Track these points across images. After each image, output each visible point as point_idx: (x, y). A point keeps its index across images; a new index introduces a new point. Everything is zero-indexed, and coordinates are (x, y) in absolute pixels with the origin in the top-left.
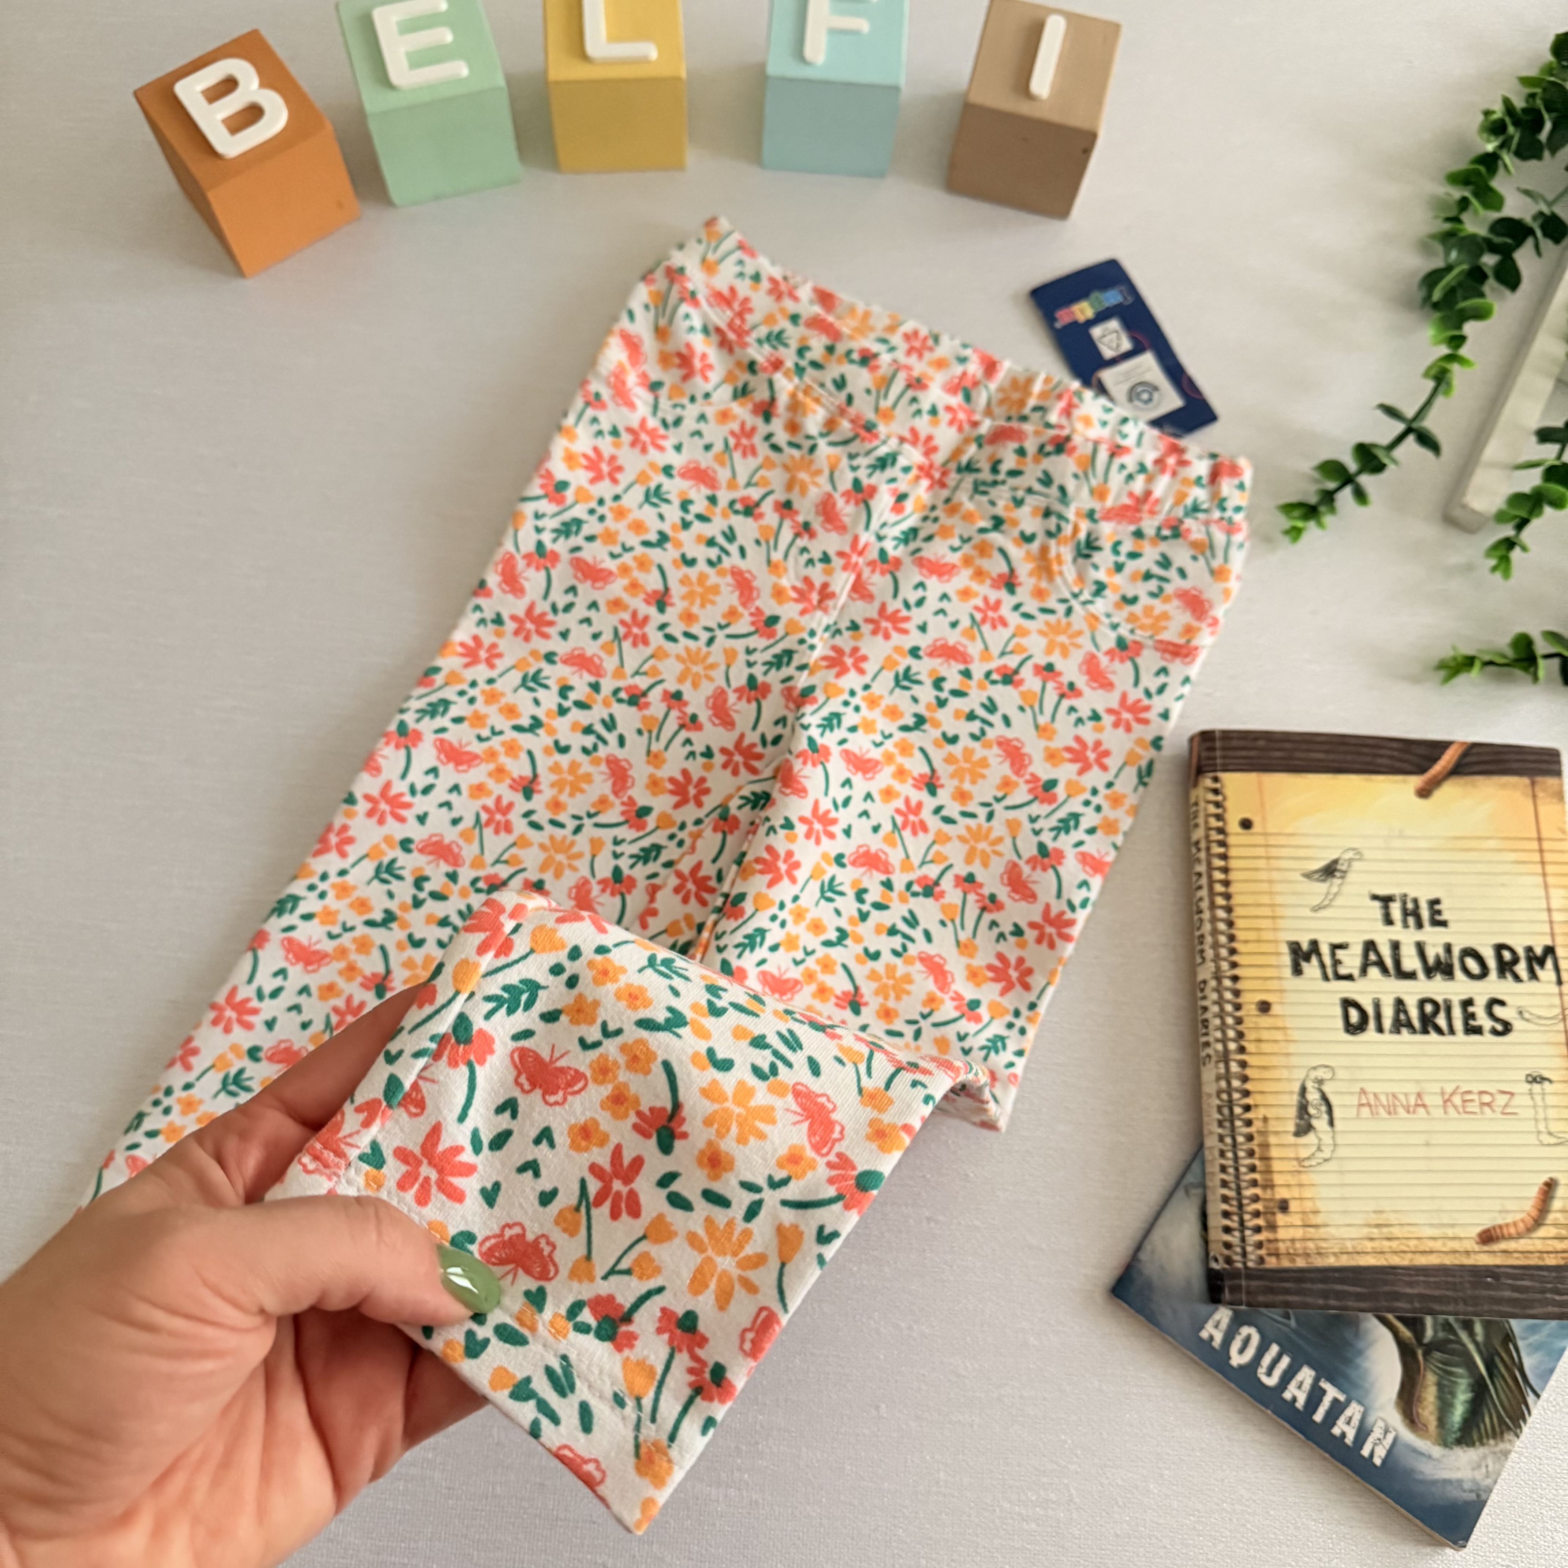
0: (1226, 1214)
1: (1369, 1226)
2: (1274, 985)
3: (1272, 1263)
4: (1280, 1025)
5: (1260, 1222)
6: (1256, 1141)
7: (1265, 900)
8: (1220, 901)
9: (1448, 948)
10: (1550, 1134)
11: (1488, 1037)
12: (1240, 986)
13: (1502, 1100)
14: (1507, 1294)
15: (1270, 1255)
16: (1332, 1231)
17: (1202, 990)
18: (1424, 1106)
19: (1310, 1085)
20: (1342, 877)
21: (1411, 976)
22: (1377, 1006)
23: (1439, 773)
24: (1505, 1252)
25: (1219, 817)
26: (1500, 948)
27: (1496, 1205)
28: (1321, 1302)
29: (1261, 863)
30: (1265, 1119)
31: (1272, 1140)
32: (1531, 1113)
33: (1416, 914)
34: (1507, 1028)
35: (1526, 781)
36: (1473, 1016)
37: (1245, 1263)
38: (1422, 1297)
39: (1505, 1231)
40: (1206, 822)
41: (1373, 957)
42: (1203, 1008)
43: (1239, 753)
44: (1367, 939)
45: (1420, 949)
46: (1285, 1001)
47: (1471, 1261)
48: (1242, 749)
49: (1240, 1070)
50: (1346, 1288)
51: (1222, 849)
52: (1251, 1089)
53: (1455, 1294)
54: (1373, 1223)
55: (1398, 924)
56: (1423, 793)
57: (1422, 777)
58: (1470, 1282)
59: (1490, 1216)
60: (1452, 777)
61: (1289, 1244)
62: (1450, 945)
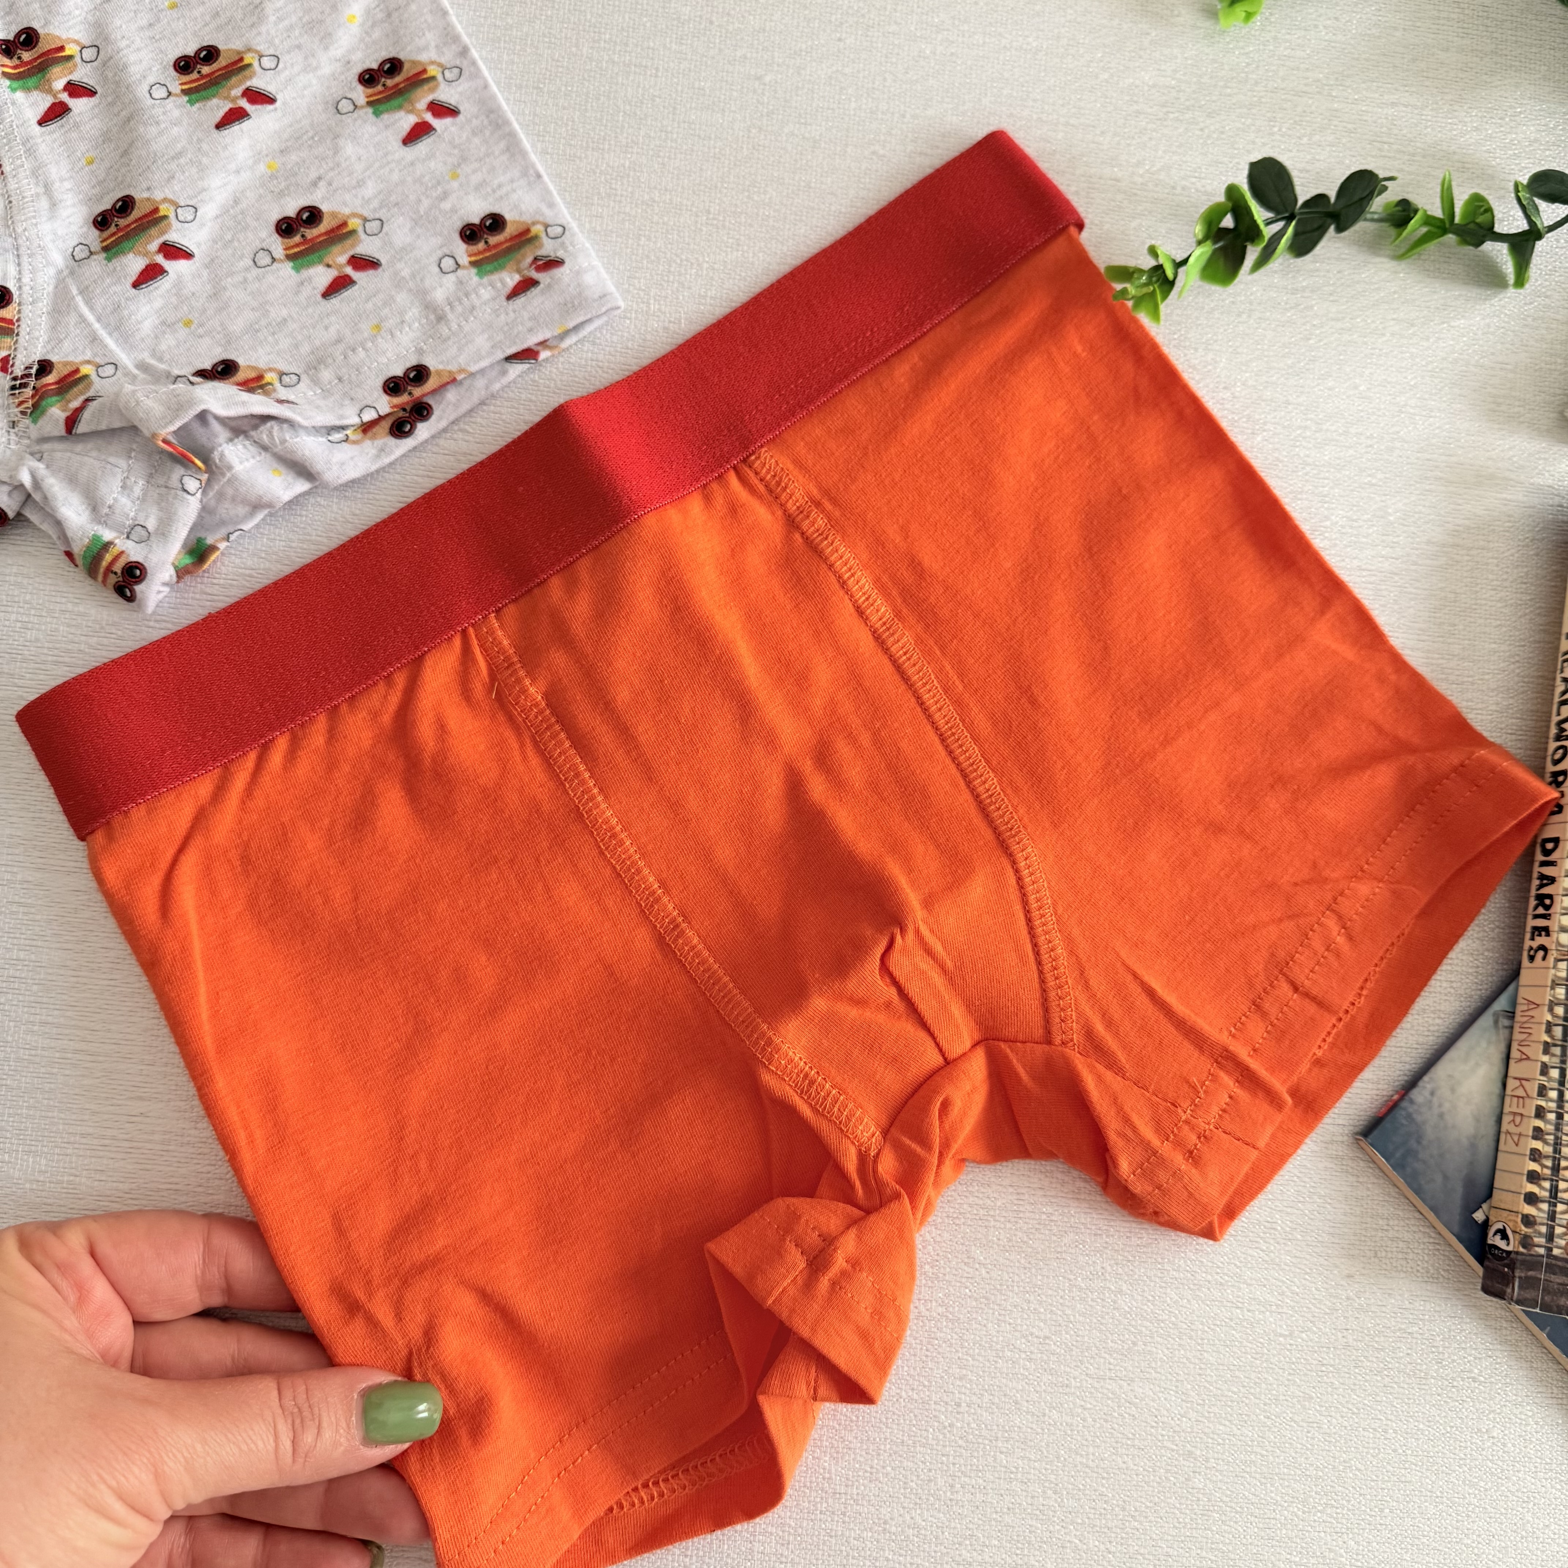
0: (1533, 1177)
17: (1547, 853)
42: (1542, 877)
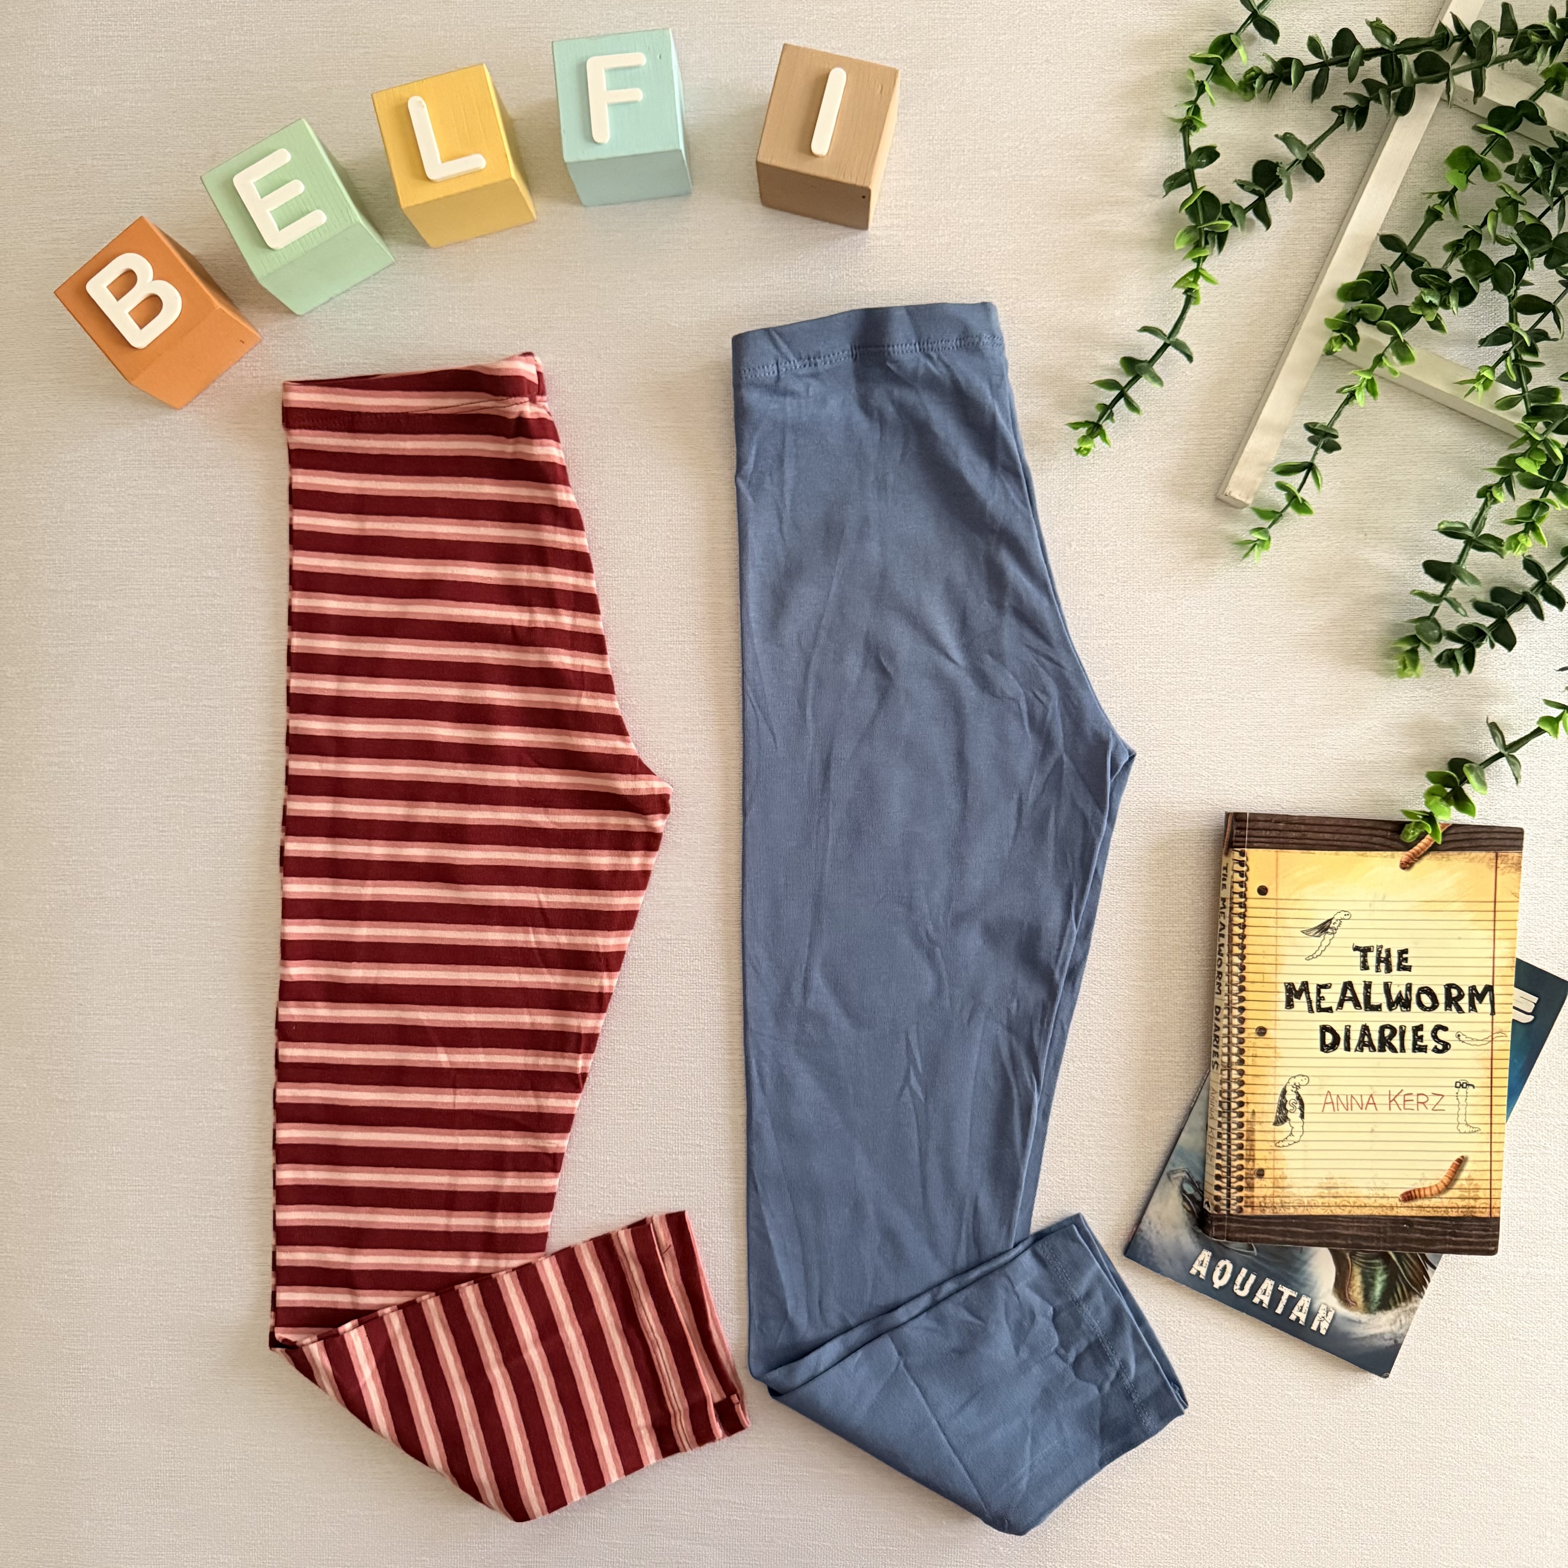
0: (1218, 1177)
1: (1323, 1188)
2: (1271, 1015)
3: (1248, 1211)
4: (1272, 1045)
5: (1243, 1183)
6: (1245, 1128)
7: (1272, 950)
8: (1236, 950)
9: (1409, 988)
10: (1467, 1124)
11: (1430, 1053)
12: (1245, 1015)
13: (1433, 1100)
14: (1418, 1235)
15: (1246, 1206)
16: (1294, 1191)
17: (1217, 1013)
18: (1374, 1104)
19: (1289, 1089)
21: (1378, 1008)
22: (1348, 1031)
23: (1422, 849)
24: (1420, 1207)
25: (1241, 884)
26: (1449, 987)
27: (1419, 1175)
28: (1280, 1239)
29: (1271, 922)
30: (1254, 1112)
31: (1257, 1127)
32: (1455, 1110)
33: (1387, 961)
34: (1446, 1046)
35: (1492, 855)
36: (1421, 1038)
37: (1228, 1212)
38: (1356, 1237)
39: (1422, 1193)
40: (1232, 887)
41: (1349, 994)
42: (1216, 1026)
43: (1263, 833)
44: (1346, 980)
45: (1387, 988)
46: (1277, 1027)
47: (1394, 1213)
48: (1266, 830)
49: (1238, 1076)
50: (1300, 1230)
51: (1243, 910)
52: (1245, 1091)
53: (1378, 1235)
54: (1324, 1185)
55: (1372, 969)
56: (1406, 866)
57: (1407, 853)
58: (1391, 1227)
59: (1413, 1182)
60: (1431, 853)
61: (1261, 1199)
62: (1411, 984)
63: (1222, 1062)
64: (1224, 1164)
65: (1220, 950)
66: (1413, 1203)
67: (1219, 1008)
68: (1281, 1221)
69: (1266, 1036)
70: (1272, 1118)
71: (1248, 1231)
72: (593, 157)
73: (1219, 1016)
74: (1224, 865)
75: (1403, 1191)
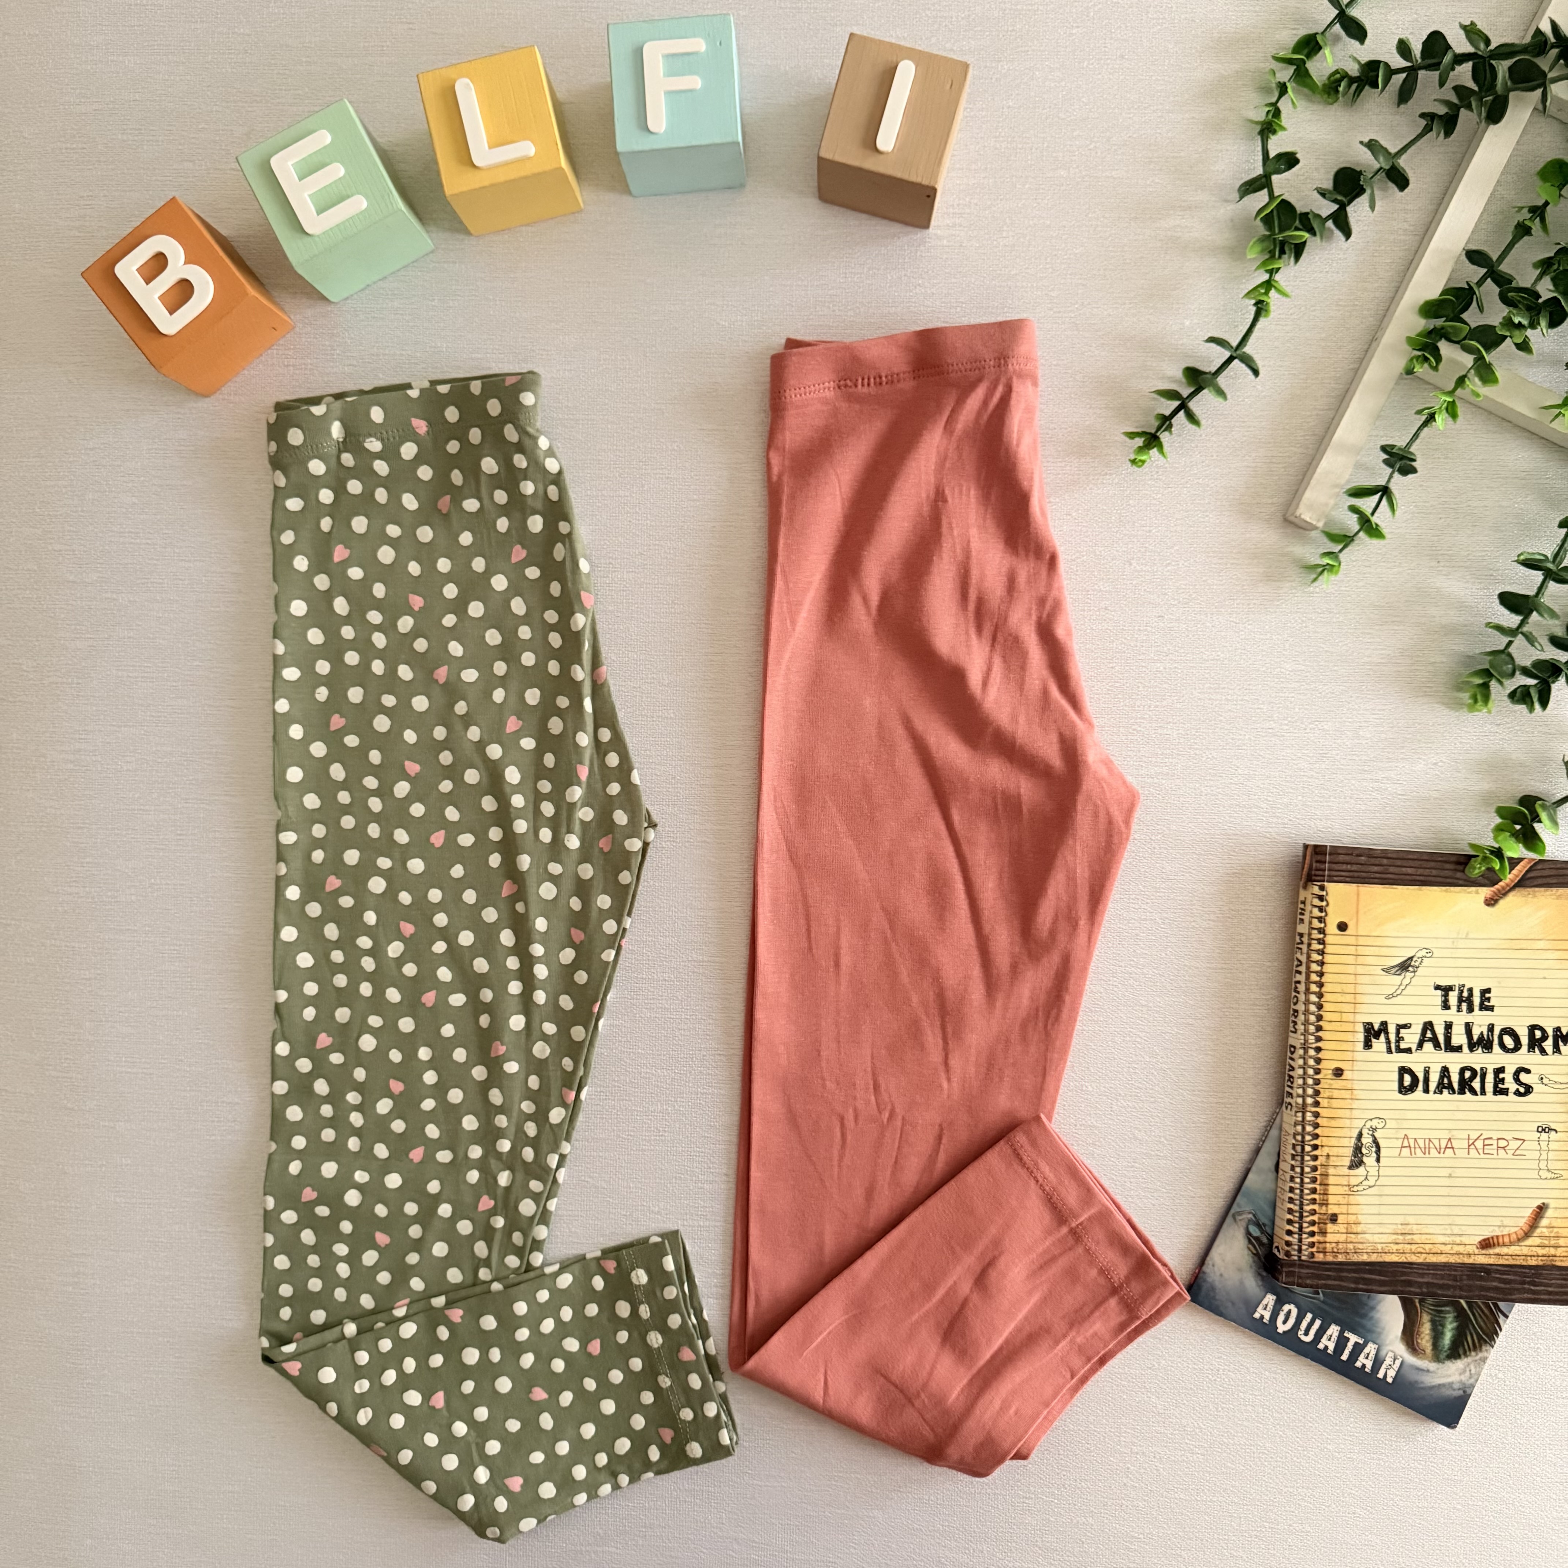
0: (1290, 1222)
1: (1397, 1234)
2: (1348, 1056)
3: (1320, 1257)
4: (1349, 1086)
5: (1315, 1229)
6: (1318, 1172)
7: (1350, 988)
8: (1314, 988)
9: (1491, 1028)
11: (1512, 1096)
12: (1320, 1056)
13: (1514, 1145)
14: (1495, 1284)
15: (1318, 1252)
16: (1368, 1237)
17: (1292, 1053)
18: (1453, 1148)
19: (1365, 1132)
20: (1414, 972)
21: (1459, 1049)
22: (1427, 1072)
23: (1507, 885)
24: (1498, 1255)
25: (1321, 920)
26: (1532, 1028)
27: (1497, 1222)
28: (1353, 1286)
29: (1350, 960)
30: (1328, 1156)
31: (1331, 1171)
32: (1536, 1155)
33: (1469, 1001)
34: (1528, 1089)
36: (1502, 1081)
38: (1428, 1284)
39: (1501, 1240)
40: (1310, 922)
41: (1429, 1035)
42: (1291, 1066)
43: (1344, 867)
44: (1427, 1020)
45: (1468, 1028)
46: (1355, 1068)
47: (1471, 1261)
48: (1347, 863)
49: (1313, 1119)
50: (1373, 1277)
51: (1321, 947)
52: (1320, 1134)
53: (1454, 1283)
54: (1399, 1232)
55: (1454, 1008)
56: (1491, 902)
57: (1492, 889)
58: (1467, 1275)
59: (1491, 1229)
60: (1517, 889)
61: (1334, 1245)
62: (1493, 1025)
63: (1297, 1103)
64: (1296, 1208)
65: (1296, 987)
66: (1491, 1251)
67: (1294, 1047)
68: (1353, 1267)
69: (1343, 1077)
70: (1347, 1162)
71: (1319, 1277)
72: (647, 147)
73: (1294, 1056)
74: (1301, 898)
75: (1482, 1238)
